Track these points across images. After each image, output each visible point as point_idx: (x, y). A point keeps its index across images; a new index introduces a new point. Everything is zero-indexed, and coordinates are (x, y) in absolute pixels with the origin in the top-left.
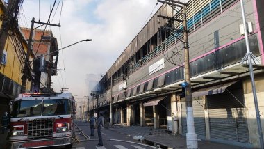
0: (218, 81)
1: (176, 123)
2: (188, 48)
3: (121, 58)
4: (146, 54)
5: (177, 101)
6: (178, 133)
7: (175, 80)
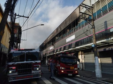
0: (107, 44)
1: (81, 64)
2: (94, 28)
3: (51, 36)
4: (65, 33)
5: (82, 54)
6: (82, 69)
7: (81, 45)
